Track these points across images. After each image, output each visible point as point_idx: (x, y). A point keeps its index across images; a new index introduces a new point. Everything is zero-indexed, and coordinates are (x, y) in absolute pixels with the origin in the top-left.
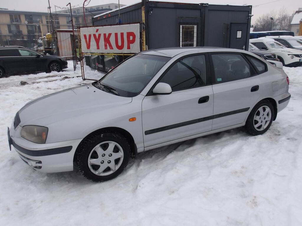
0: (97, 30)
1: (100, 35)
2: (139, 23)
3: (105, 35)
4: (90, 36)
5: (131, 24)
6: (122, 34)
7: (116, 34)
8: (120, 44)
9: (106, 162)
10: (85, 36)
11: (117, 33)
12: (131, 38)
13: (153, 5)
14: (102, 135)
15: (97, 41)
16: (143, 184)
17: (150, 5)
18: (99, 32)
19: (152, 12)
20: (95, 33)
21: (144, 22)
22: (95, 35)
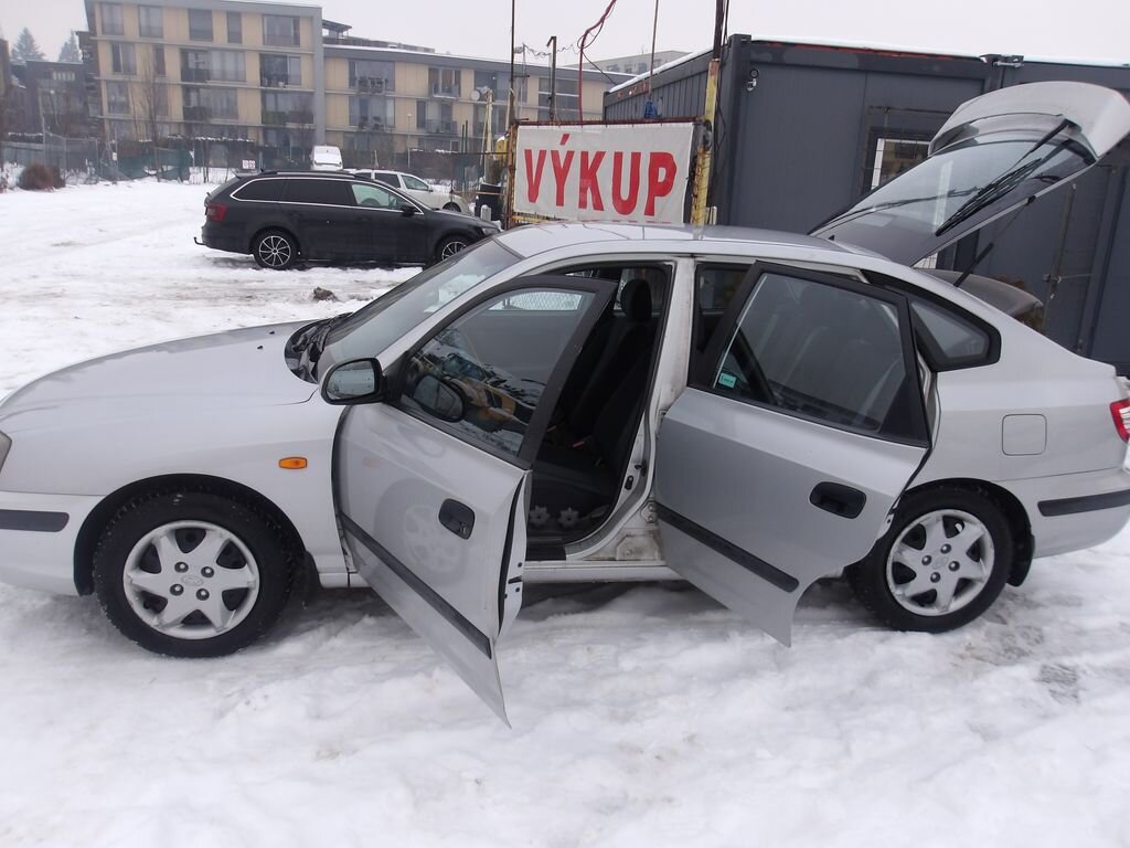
0: (566, 137)
1: (570, 155)
2: (694, 120)
3: (585, 155)
4: (542, 154)
5: (668, 124)
6: (636, 157)
7: (618, 157)
8: (625, 194)
9: (190, 592)
10: (528, 153)
11: (621, 154)
12: (662, 174)
13: (767, 57)
14: (179, 496)
15: (561, 175)
16: (266, 697)
17: (754, 56)
18: (569, 146)
19: (755, 84)
20: (557, 146)
21: (711, 118)
22: (555, 155)
